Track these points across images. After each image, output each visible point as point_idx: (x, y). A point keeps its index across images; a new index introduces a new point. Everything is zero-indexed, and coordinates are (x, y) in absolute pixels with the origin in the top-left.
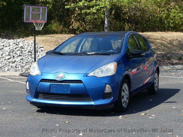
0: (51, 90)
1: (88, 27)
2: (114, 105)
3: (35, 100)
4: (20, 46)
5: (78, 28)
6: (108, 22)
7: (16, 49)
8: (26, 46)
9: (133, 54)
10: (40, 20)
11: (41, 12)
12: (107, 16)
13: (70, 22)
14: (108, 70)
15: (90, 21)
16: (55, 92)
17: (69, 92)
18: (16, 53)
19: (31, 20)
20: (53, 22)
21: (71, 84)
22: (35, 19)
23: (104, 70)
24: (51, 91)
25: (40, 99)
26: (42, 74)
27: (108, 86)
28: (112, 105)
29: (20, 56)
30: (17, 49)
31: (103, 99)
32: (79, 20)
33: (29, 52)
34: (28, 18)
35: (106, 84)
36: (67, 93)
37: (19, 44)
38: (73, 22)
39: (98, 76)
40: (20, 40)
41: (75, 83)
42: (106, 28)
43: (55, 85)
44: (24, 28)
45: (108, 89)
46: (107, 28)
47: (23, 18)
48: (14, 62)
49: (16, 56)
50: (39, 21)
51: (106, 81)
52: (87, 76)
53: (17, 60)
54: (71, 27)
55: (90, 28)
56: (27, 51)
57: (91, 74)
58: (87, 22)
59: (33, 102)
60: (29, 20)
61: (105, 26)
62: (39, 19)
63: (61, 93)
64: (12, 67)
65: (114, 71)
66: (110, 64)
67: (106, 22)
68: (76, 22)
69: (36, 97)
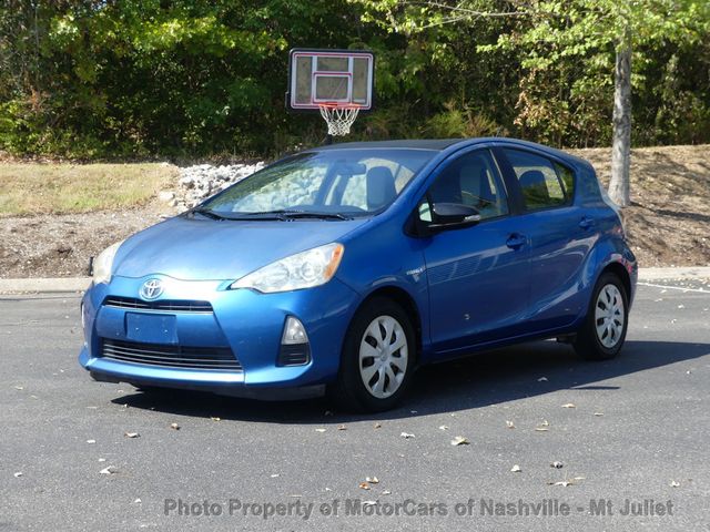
0: (129, 332)
1: (583, 118)
2: (323, 386)
3: (92, 362)
6: (623, 102)
10: (347, 100)
11: (351, 70)
12: (621, 78)
14: (304, 269)
15: (588, 97)
16: (138, 339)
17: (174, 341)
19: (315, 102)
20: (449, 106)
21: (180, 315)
22: (330, 98)
23: (292, 269)
24: (130, 337)
25: (109, 361)
26: (112, 278)
28: (317, 387)
31: (278, 366)
34: (307, 93)
35: (289, 315)
36: (168, 341)
38: (523, 104)
39: (267, 290)
41: (193, 310)
42: (619, 123)
43: (138, 316)
45: (295, 332)
46: (622, 122)
47: (289, 95)
50: (343, 103)
51: (287, 306)
52: (229, 288)
54: (518, 121)
57: (248, 282)
58: (579, 102)
60: (309, 102)
61: (615, 116)
62: (345, 97)
63: (155, 341)
65: (326, 274)
67: (618, 102)
68: (536, 103)
69: (98, 352)
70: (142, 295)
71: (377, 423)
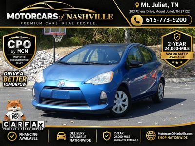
1: (110, 39)
3: (39, 105)
4: (42, 57)
5: (101, 40)
6: (128, 34)
7: (37, 60)
8: (48, 58)
9: (132, 65)
13: (93, 34)
14: (104, 78)
15: (112, 33)
16: (56, 98)
17: (68, 98)
18: (37, 64)
19: (51, 32)
21: (70, 91)
23: (101, 78)
24: (53, 97)
25: (44, 104)
26: (45, 81)
27: (103, 93)
29: (41, 67)
30: (39, 60)
31: (99, 105)
32: (101, 33)
33: (51, 63)
34: (48, 30)
35: (102, 91)
36: (66, 98)
37: (41, 56)
38: (95, 34)
39: (95, 84)
40: (42, 51)
41: (74, 89)
42: (126, 40)
44: (47, 40)
45: (104, 95)
48: (35, 73)
49: (37, 67)
50: (58, 33)
51: (102, 88)
52: (85, 83)
53: (38, 70)
54: (93, 39)
55: (112, 40)
56: (48, 62)
57: (89, 82)
59: (37, 106)
60: (49, 33)
61: (125, 38)
63: (62, 98)
64: (33, 77)
65: (110, 79)
66: (107, 73)
67: (126, 34)
68: (98, 34)
69: (40, 102)
70: (57, 86)
71: (128, 120)
